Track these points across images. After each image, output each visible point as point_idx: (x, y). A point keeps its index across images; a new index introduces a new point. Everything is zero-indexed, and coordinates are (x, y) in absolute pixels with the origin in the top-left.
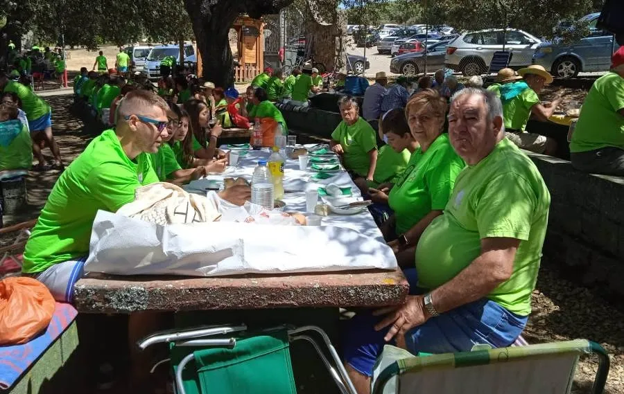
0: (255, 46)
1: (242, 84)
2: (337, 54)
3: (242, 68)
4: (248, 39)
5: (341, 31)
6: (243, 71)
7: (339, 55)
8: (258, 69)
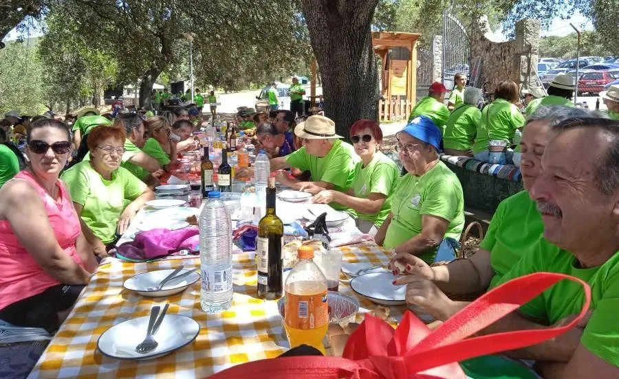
0: (405, 74)
1: (387, 123)
2: (522, 79)
3: (387, 103)
4: (395, 63)
5: (530, 47)
6: (389, 106)
7: (525, 81)
8: (408, 103)
